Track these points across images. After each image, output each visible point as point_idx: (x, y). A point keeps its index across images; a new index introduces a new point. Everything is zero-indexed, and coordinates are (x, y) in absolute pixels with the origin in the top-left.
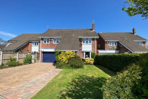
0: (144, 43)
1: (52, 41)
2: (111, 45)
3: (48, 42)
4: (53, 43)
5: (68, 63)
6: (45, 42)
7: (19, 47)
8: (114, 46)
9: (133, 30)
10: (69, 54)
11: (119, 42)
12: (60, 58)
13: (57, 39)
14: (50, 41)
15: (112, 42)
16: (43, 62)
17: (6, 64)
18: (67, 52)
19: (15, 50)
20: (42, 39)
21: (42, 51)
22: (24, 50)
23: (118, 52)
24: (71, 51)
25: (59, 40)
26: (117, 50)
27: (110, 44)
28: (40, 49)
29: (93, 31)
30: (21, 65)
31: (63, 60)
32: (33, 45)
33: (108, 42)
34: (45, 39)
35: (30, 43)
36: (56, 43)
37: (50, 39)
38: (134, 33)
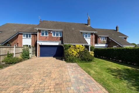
0: (126, 38)
1: (51, 33)
2: (102, 40)
3: (46, 34)
4: (53, 36)
5: (78, 57)
6: (43, 34)
7: (8, 40)
8: (105, 40)
9: (117, 28)
10: (79, 48)
11: (109, 37)
12: (71, 52)
13: (57, 32)
14: (49, 34)
15: (103, 37)
16: (40, 56)
17: (2, 62)
18: (77, 45)
19: (3, 43)
20: (40, 31)
21: (40, 44)
22: (13, 43)
23: (107, 45)
24: (81, 45)
25: (59, 33)
26: (106, 44)
27: (102, 38)
28: (38, 42)
29: (89, 26)
30: (21, 61)
31: (73, 53)
32: (24, 38)
33: (100, 37)
34: (42, 31)
35: (19, 35)
36: (55, 36)
37: (49, 31)
38: (117, 30)
